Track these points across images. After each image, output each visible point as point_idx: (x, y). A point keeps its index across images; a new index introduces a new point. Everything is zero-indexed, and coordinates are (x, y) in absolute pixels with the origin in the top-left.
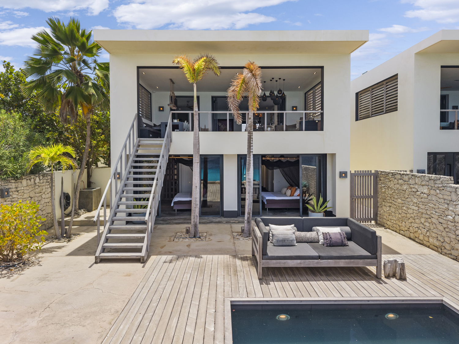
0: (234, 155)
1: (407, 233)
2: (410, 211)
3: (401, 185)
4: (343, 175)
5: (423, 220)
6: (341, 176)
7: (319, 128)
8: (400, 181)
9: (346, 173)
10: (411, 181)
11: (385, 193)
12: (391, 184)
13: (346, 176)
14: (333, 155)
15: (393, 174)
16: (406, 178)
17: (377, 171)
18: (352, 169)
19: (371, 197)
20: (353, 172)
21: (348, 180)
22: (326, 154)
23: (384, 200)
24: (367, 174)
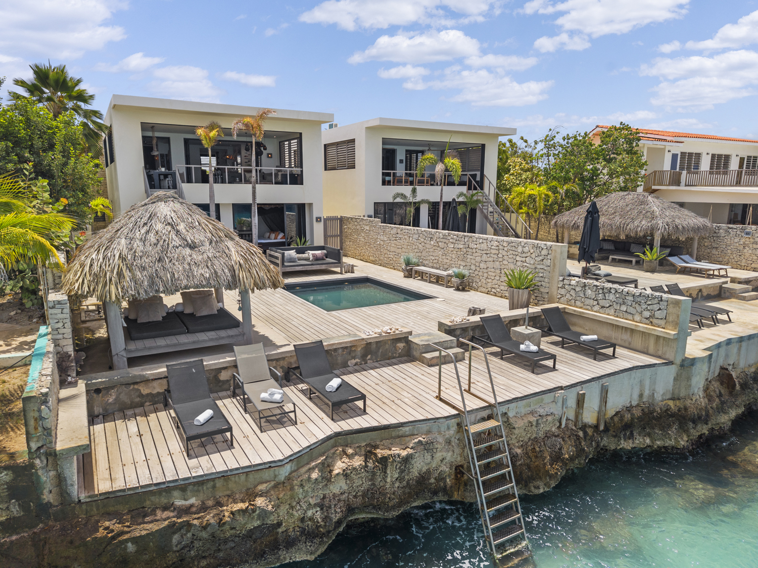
0: (229, 204)
1: (359, 258)
2: (361, 242)
3: (356, 226)
4: (318, 219)
5: (367, 247)
6: (317, 221)
7: (299, 182)
8: (356, 223)
9: (320, 218)
10: (361, 223)
11: (347, 232)
12: (350, 226)
13: (320, 221)
14: (311, 205)
15: (352, 219)
16: (358, 220)
17: (341, 217)
18: (325, 215)
19: (338, 236)
20: (325, 217)
21: (322, 224)
22: (304, 204)
23: (346, 237)
24: (335, 218)
